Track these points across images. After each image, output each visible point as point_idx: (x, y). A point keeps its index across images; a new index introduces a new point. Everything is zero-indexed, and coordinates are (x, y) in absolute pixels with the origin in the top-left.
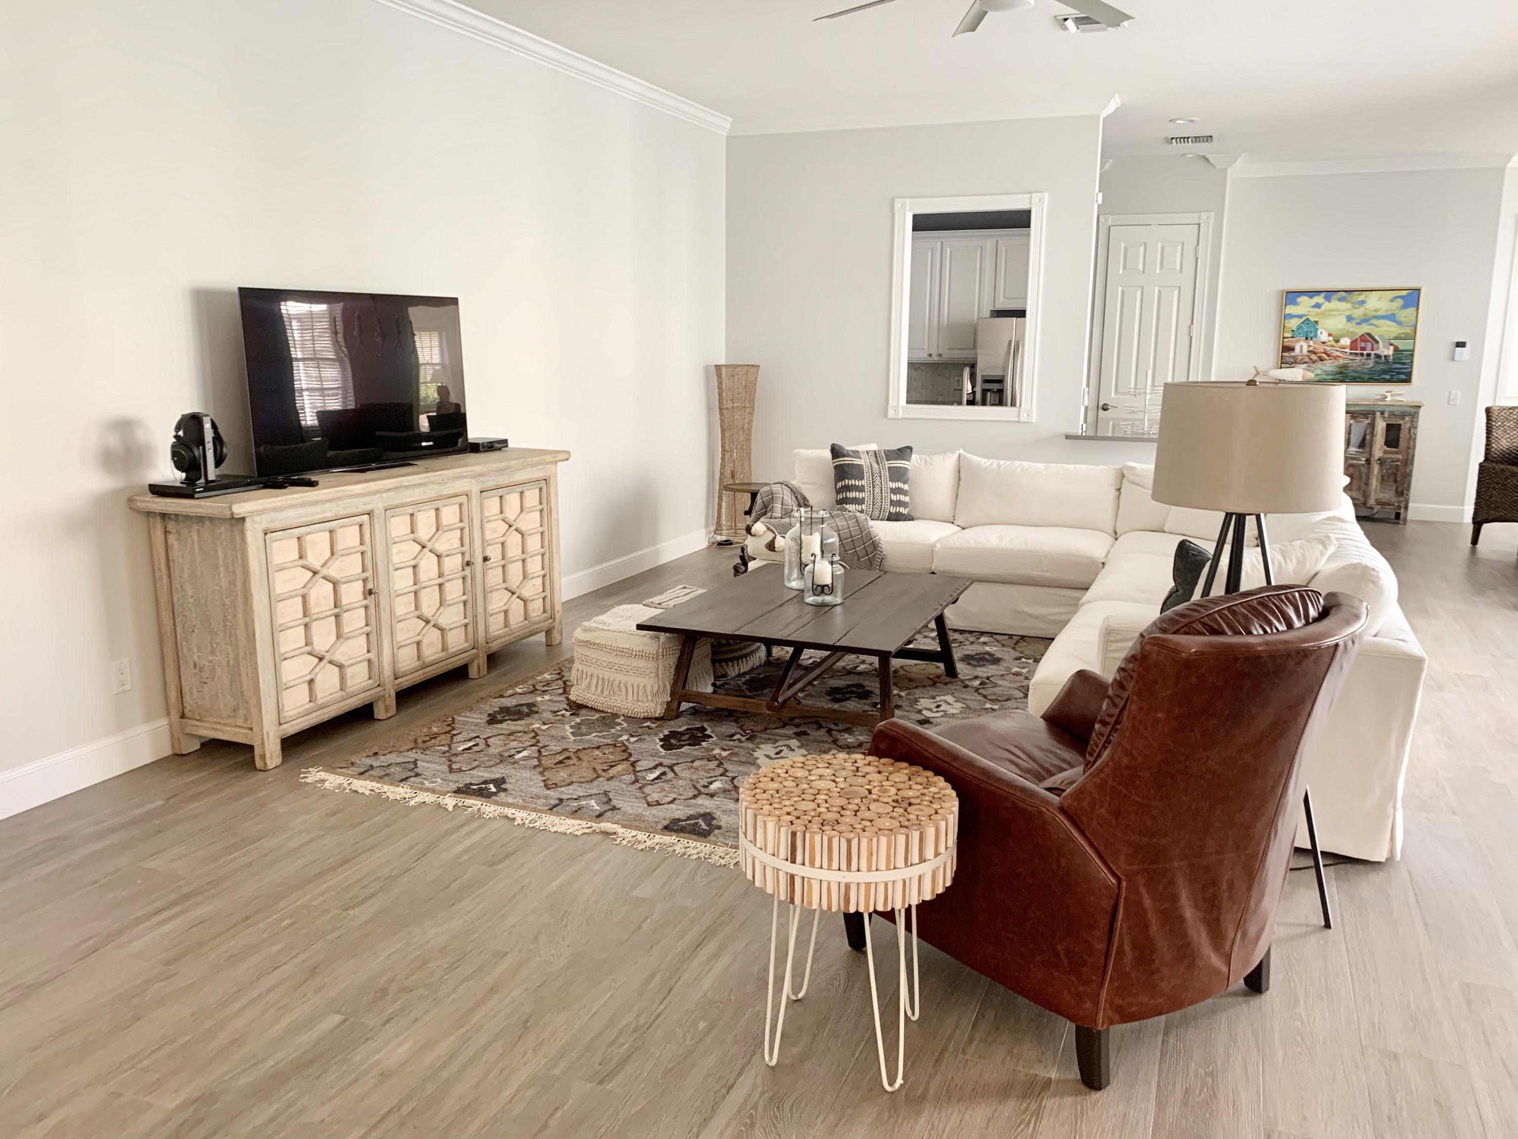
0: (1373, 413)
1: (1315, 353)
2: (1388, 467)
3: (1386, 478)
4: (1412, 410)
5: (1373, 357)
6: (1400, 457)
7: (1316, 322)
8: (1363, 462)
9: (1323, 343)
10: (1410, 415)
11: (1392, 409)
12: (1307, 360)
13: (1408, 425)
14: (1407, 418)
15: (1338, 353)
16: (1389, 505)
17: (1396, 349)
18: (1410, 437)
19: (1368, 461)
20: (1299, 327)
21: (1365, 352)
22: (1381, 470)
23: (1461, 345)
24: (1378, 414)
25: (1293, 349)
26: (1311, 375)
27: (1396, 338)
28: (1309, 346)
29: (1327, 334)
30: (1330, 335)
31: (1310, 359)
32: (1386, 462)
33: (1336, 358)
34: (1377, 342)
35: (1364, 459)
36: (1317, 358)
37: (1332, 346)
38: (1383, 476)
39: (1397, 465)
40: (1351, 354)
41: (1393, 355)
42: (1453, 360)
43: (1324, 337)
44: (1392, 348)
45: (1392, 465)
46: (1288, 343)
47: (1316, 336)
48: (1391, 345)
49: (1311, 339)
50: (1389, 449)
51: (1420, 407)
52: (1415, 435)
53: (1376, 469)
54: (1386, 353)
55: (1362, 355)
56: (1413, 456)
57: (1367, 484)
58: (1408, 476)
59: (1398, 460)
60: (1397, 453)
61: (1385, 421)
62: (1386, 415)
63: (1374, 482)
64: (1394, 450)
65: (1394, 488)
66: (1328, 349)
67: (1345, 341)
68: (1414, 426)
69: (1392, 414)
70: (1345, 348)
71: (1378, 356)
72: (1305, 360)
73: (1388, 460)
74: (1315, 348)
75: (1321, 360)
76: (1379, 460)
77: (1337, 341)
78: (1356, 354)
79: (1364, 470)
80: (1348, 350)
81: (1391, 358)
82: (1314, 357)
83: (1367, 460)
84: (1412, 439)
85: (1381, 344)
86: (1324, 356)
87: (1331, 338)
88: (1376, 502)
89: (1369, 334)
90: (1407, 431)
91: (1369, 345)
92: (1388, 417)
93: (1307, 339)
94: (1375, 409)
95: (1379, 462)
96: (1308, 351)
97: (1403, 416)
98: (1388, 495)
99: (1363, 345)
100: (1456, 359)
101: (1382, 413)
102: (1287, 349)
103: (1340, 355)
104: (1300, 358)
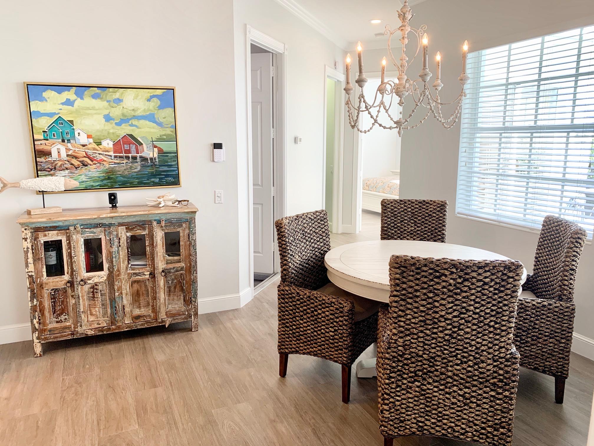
0: (150, 223)
1: (76, 158)
2: (173, 277)
3: (172, 289)
4: (188, 216)
5: (138, 160)
6: (183, 264)
7: (72, 122)
8: (147, 277)
9: (84, 146)
10: (187, 221)
11: (168, 217)
12: (68, 165)
13: (187, 231)
14: (184, 225)
15: (102, 157)
16: (180, 315)
17: (160, 151)
18: (190, 244)
19: (153, 275)
20: (51, 127)
21: (130, 155)
22: (166, 282)
23: (218, 146)
24: (155, 223)
25: (48, 154)
26: (75, 184)
27: (160, 140)
28: (68, 149)
29: (86, 136)
30: (89, 137)
31: (72, 164)
32: (170, 272)
33: (100, 162)
34: (141, 144)
35: (149, 273)
36: (79, 163)
37: (94, 149)
38: (169, 287)
39: (182, 274)
40: (115, 157)
41: (158, 158)
42: (213, 161)
43: (83, 139)
44: (156, 150)
45: (176, 275)
46: (41, 146)
47: (74, 137)
48: (155, 147)
49: (69, 141)
50: (170, 258)
51: (195, 212)
52: (195, 241)
53: (161, 281)
54: (151, 156)
55: (128, 158)
56: (196, 262)
57: (155, 298)
58: (194, 282)
59: (182, 269)
60: (179, 261)
61: (163, 230)
62: (163, 224)
63: (162, 296)
64: (176, 258)
65: (182, 298)
66: (90, 152)
67: (108, 144)
68: (191, 233)
69: (170, 222)
70: (108, 152)
71: (144, 159)
72: (66, 166)
73: (172, 271)
74: (74, 151)
75: (85, 165)
76: (163, 271)
77: (99, 144)
78: (120, 157)
79: (149, 285)
80: (111, 153)
81: (157, 160)
82: (76, 162)
83: (150, 274)
84: (192, 245)
85: (144, 145)
86: (87, 160)
87: (91, 140)
88: (166, 314)
89: (131, 136)
90: (187, 239)
91: (133, 148)
92: (166, 226)
93: (63, 141)
94: (150, 219)
95: (163, 274)
96: (68, 155)
97: (179, 222)
98: (178, 305)
99: (127, 147)
100: (215, 160)
101: (159, 222)
102: (39, 153)
103: (105, 159)
104: (60, 163)
